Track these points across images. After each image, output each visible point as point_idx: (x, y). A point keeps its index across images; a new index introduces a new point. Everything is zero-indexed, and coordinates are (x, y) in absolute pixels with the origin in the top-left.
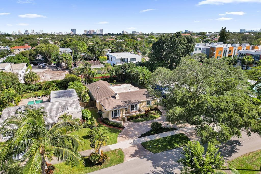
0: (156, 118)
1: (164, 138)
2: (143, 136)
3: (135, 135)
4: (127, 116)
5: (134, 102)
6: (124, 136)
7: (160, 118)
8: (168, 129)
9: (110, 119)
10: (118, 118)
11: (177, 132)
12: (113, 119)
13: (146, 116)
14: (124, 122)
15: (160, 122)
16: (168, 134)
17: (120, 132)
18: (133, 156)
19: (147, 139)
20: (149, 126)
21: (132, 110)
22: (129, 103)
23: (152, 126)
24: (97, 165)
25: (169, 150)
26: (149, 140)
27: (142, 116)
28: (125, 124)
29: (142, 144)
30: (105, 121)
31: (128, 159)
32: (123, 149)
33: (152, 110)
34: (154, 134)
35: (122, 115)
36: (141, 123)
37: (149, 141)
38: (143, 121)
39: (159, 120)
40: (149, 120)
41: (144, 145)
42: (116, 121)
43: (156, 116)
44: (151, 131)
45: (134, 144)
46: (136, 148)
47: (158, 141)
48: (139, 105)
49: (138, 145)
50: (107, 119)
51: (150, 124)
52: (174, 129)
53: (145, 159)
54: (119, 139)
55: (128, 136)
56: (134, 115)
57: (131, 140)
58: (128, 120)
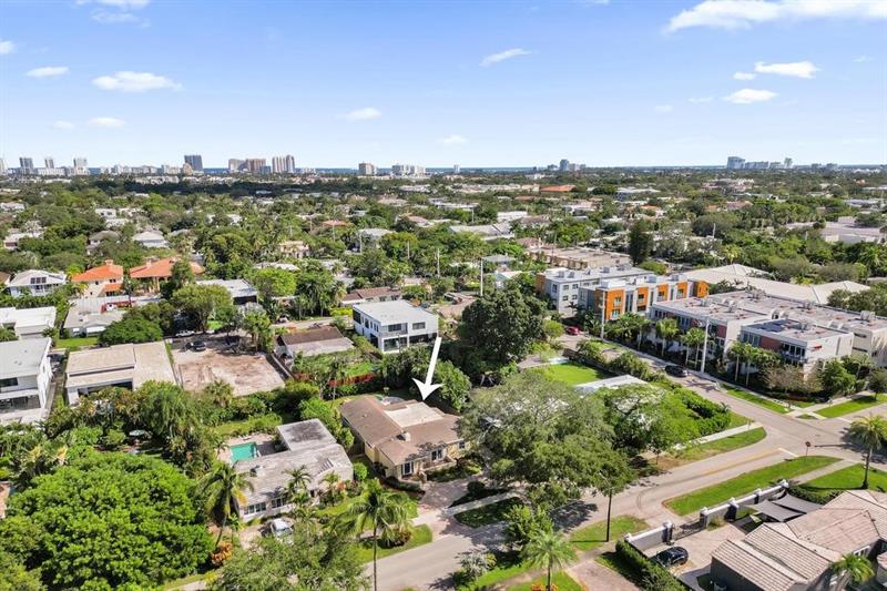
0: (475, 473)
1: (487, 507)
2: (455, 504)
3: (444, 504)
4: (426, 472)
5: (437, 444)
6: (427, 506)
7: (481, 473)
8: (493, 492)
9: (400, 478)
10: (410, 475)
11: (509, 496)
12: (403, 477)
13: (459, 470)
14: (424, 482)
15: (482, 480)
16: (495, 499)
17: (420, 499)
18: (444, 532)
19: (461, 509)
20: (463, 487)
21: (434, 458)
22: (429, 448)
23: (469, 487)
24: (399, 545)
25: (495, 522)
26: (465, 509)
27: (451, 470)
28: (425, 486)
29: (455, 516)
30: (390, 482)
31: (437, 537)
32: (429, 524)
33: (467, 457)
34: (473, 500)
35: (419, 471)
36: (451, 482)
37: (466, 512)
38: (453, 479)
39: (481, 476)
40: (465, 477)
41: (459, 517)
42: (409, 481)
43: (475, 469)
44: (468, 495)
45: (444, 517)
46: (447, 523)
47: (479, 510)
48: (444, 451)
49: (449, 518)
50: (393, 478)
51: (466, 484)
52: (503, 491)
53: (462, 536)
54: (419, 510)
55: (433, 505)
56: (439, 468)
57: (438, 512)
58: (429, 478)
